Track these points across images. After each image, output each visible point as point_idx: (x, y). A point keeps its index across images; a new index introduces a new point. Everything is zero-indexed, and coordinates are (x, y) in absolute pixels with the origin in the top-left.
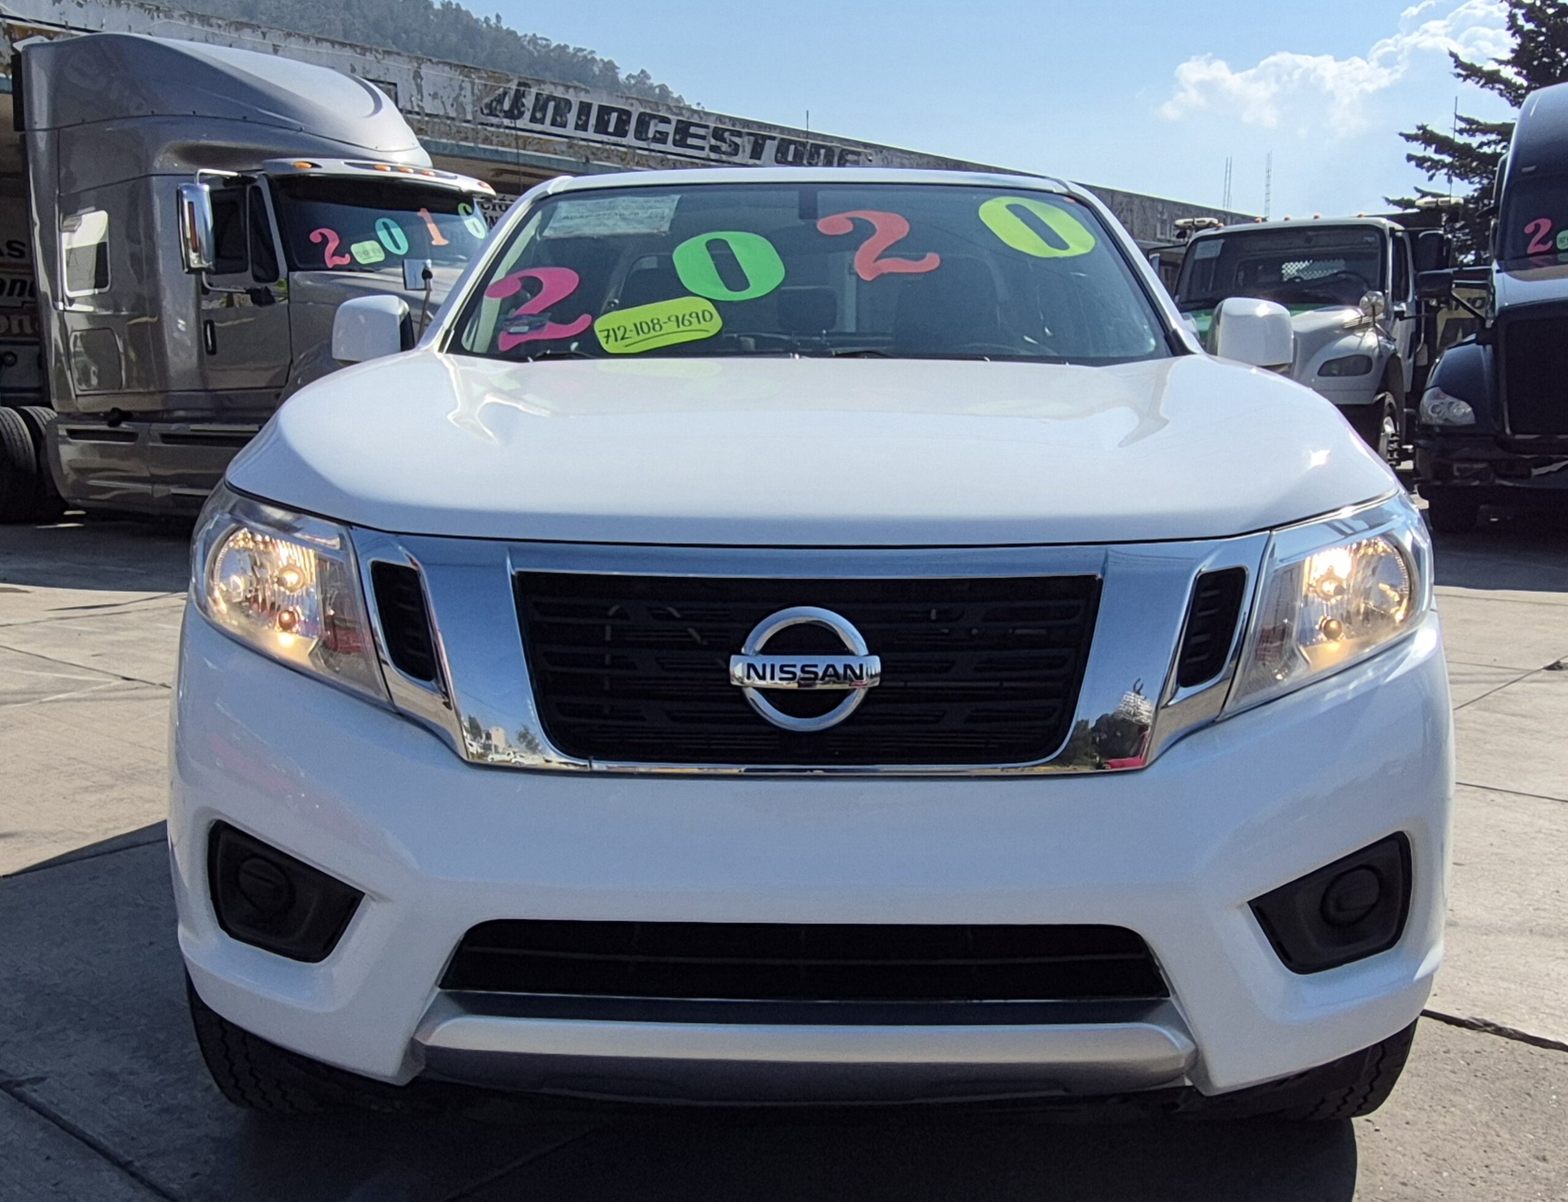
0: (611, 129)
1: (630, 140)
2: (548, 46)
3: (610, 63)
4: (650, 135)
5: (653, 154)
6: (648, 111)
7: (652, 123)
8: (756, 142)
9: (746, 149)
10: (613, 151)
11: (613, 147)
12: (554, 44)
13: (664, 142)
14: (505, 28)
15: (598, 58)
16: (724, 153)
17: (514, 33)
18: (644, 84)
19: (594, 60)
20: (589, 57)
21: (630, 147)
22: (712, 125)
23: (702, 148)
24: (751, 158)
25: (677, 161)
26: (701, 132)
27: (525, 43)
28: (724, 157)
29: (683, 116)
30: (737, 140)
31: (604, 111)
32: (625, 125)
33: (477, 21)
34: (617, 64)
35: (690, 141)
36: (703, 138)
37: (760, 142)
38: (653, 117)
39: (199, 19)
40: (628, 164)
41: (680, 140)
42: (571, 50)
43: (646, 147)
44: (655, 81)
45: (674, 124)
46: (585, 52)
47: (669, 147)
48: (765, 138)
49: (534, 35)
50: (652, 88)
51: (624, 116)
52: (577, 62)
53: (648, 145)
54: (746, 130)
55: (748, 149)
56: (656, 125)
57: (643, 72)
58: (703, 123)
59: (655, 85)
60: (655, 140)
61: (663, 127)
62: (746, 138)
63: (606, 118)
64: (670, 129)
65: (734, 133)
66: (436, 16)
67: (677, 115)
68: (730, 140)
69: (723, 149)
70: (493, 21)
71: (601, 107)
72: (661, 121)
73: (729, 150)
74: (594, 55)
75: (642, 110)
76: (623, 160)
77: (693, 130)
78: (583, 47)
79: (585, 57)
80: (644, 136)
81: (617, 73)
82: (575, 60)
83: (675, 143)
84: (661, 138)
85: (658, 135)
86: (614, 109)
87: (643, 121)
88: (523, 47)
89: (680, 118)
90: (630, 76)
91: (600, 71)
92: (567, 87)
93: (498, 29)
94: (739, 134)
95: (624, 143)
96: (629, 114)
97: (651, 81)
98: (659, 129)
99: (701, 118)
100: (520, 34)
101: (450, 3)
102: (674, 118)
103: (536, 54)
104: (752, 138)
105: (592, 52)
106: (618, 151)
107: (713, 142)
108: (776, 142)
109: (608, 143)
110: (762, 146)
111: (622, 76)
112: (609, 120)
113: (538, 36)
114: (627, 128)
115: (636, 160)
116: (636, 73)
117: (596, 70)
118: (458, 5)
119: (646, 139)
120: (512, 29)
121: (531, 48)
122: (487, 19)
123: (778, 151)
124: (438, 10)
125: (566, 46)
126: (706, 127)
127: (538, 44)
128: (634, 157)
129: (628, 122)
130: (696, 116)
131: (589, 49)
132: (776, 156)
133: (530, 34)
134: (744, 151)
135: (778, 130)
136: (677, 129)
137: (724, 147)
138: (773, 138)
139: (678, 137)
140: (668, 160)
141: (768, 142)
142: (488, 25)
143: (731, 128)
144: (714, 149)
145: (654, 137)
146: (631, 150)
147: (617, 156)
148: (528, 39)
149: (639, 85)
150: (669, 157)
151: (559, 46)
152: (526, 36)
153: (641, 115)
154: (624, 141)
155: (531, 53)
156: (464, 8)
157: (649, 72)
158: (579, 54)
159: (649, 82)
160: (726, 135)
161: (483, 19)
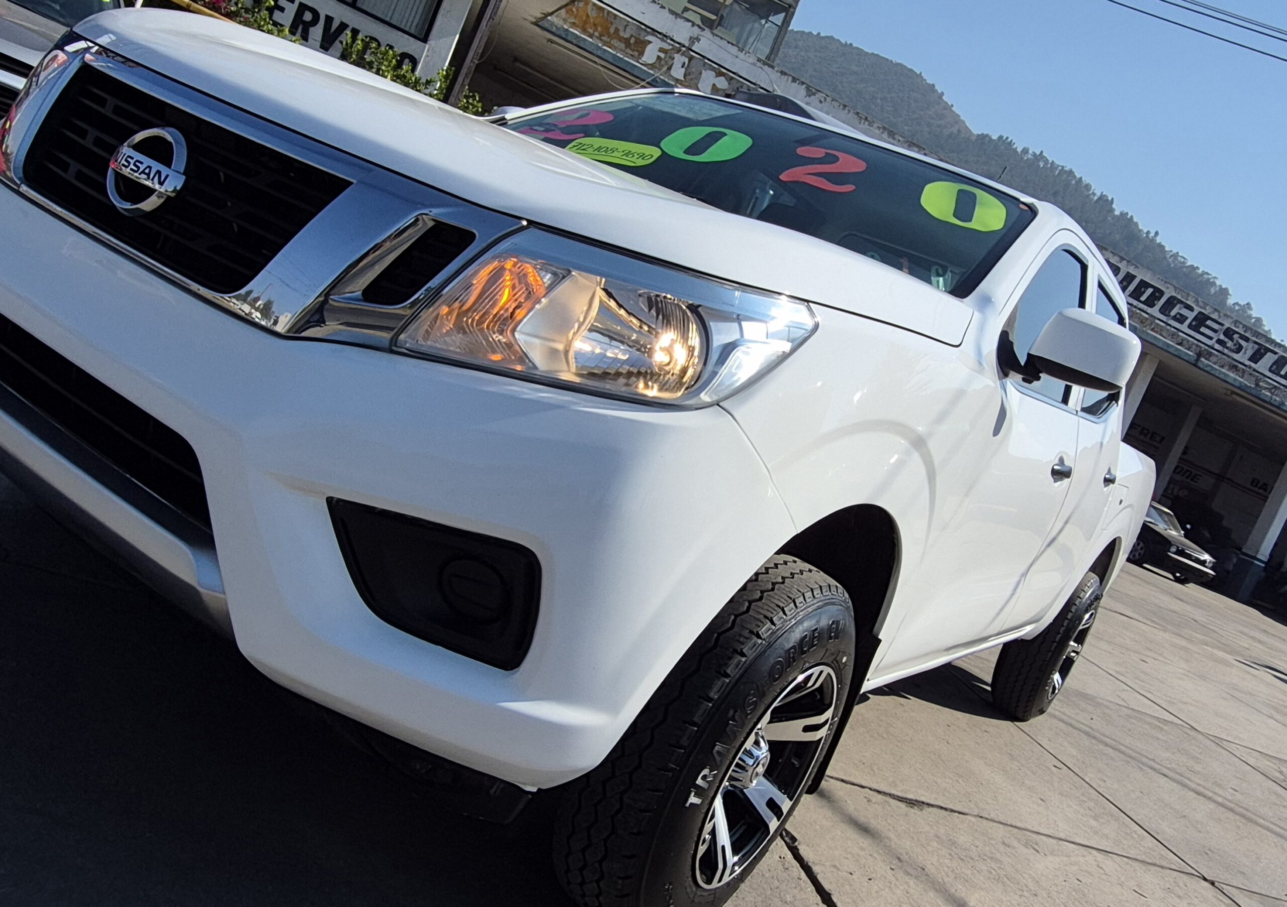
0: (1143, 298)
1: (1155, 311)
2: (1184, 263)
3: (1226, 290)
4: (1173, 313)
5: (1168, 327)
6: (1179, 297)
7: (1178, 306)
8: (1258, 350)
9: (1248, 352)
10: (1137, 313)
11: (1138, 311)
12: (1189, 264)
13: (1182, 322)
14: (1158, 241)
15: (1218, 283)
16: (1227, 348)
17: (1163, 247)
18: (1246, 312)
19: (1214, 284)
20: (1212, 280)
21: (1152, 316)
22: (1227, 325)
23: (1211, 338)
24: (1250, 360)
25: (1186, 339)
26: (1216, 326)
27: (1168, 256)
28: (1226, 351)
29: (1205, 309)
30: (1243, 343)
31: (1144, 285)
32: (1156, 300)
33: (1140, 231)
34: (1230, 292)
35: (1203, 329)
36: (1215, 331)
37: (1262, 351)
38: (1182, 302)
39: (888, 133)
40: (1145, 327)
41: (1195, 326)
42: (1200, 271)
43: (1165, 320)
44: (1254, 313)
45: (1195, 313)
46: (1210, 276)
47: (1184, 327)
48: (1268, 350)
49: (1178, 253)
50: (1250, 317)
51: (1158, 293)
52: (1201, 281)
53: (1167, 320)
54: (1254, 339)
55: (1250, 353)
56: (1180, 309)
57: (1248, 304)
58: (1220, 321)
59: (1254, 316)
60: (1174, 318)
61: (1185, 312)
62: (1251, 345)
63: (1143, 290)
64: (1191, 315)
65: (1242, 337)
66: (1113, 218)
67: (1201, 307)
68: (1237, 341)
69: (1228, 345)
70: (1152, 235)
71: (1142, 281)
72: (1185, 307)
73: (1233, 347)
74: (1216, 280)
75: (1174, 294)
76: (1142, 322)
77: (1209, 323)
78: (1209, 272)
79: (1209, 279)
80: (1167, 312)
81: (1227, 298)
82: (1200, 279)
83: (1190, 326)
84: (1181, 319)
85: (1178, 316)
86: (1152, 286)
87: (1171, 302)
88: (1165, 258)
89: (1203, 311)
90: (1237, 304)
91: (1215, 293)
92: (1122, 259)
93: (1153, 240)
94: (1247, 340)
95: (1148, 311)
96: (1162, 293)
97: (1252, 312)
98: (1181, 312)
99: (1220, 317)
100: (1167, 249)
101: (1127, 214)
102: (1197, 309)
103: (1172, 265)
104: (1256, 347)
105: (1215, 278)
106: (1141, 315)
107: (1222, 337)
108: (1276, 357)
109: (1135, 307)
110: (1262, 356)
111: (1230, 301)
112: (1144, 292)
113: (1180, 254)
114: (1156, 302)
115: (1152, 327)
116: (1242, 303)
117: (1213, 290)
118: (1132, 217)
119: (1168, 315)
120: (1163, 244)
121: (1171, 260)
122: (1148, 233)
123: (1274, 364)
124: (1117, 216)
125: (1198, 268)
126: (1222, 325)
127: (1177, 260)
128: (1152, 324)
129: (1159, 299)
130: (1216, 314)
131: (1213, 275)
132: (1271, 367)
133: (1175, 251)
134: (1245, 353)
135: (1282, 348)
136: (1195, 319)
137: (1230, 344)
138: (1276, 353)
139: (1194, 323)
140: (1178, 335)
141: (1269, 354)
142: (1147, 236)
143: (1242, 333)
144: (1219, 342)
145: (1176, 316)
146: (1151, 318)
147: (1139, 318)
148: (1171, 254)
149: (1241, 312)
150: (1181, 334)
151: (1192, 266)
152: (1171, 251)
153: (1172, 297)
154: (1149, 310)
155: (1169, 265)
156: (1135, 220)
157: (1253, 306)
158: (1205, 276)
159: (1250, 312)
160: (1236, 336)
161: (1145, 231)
